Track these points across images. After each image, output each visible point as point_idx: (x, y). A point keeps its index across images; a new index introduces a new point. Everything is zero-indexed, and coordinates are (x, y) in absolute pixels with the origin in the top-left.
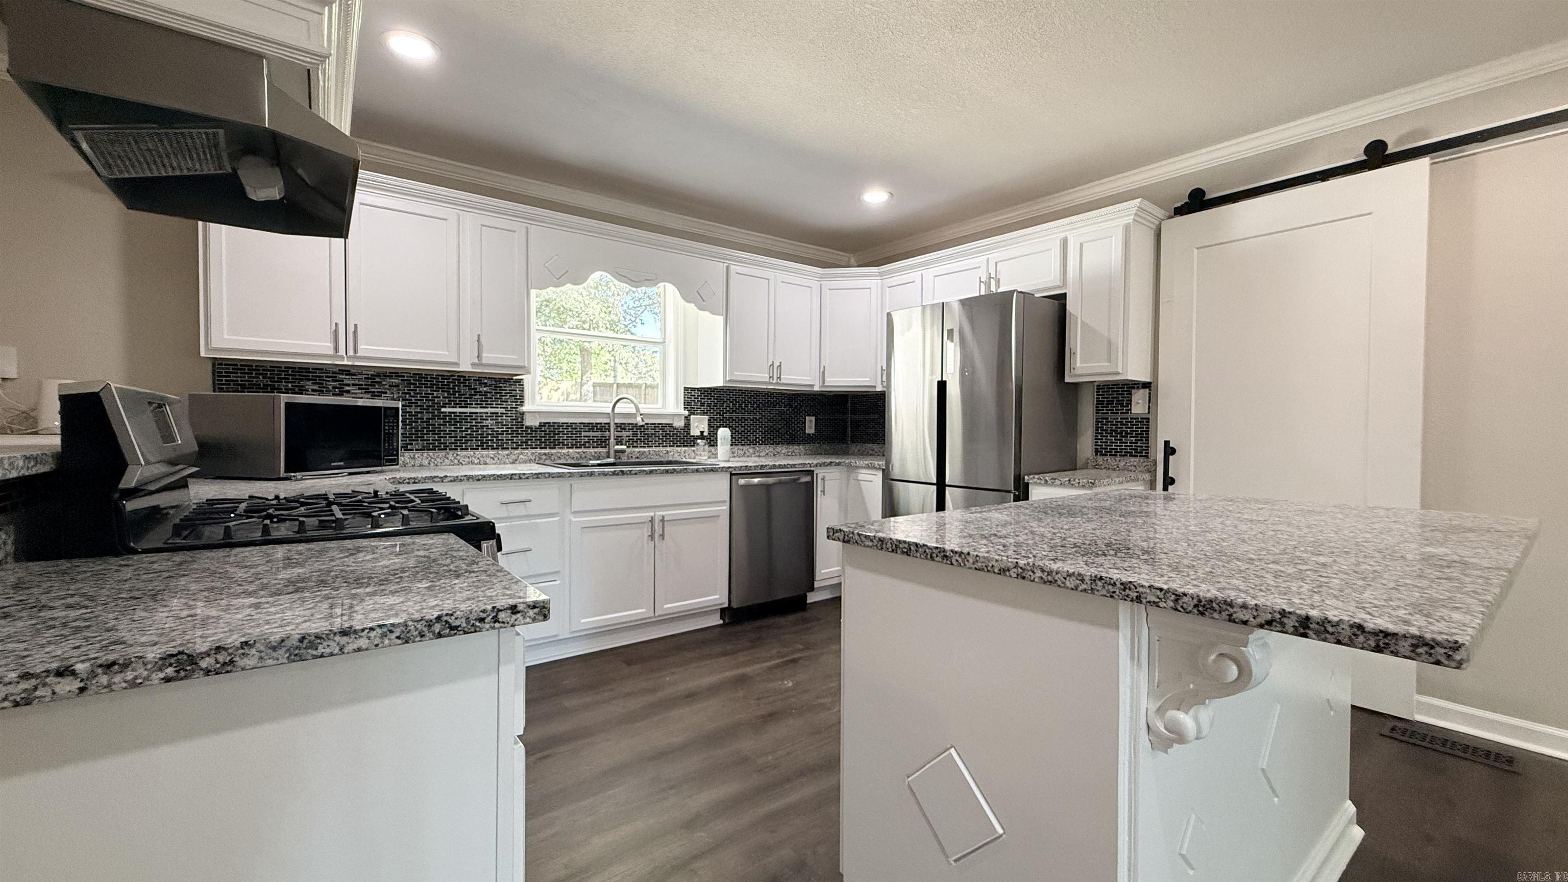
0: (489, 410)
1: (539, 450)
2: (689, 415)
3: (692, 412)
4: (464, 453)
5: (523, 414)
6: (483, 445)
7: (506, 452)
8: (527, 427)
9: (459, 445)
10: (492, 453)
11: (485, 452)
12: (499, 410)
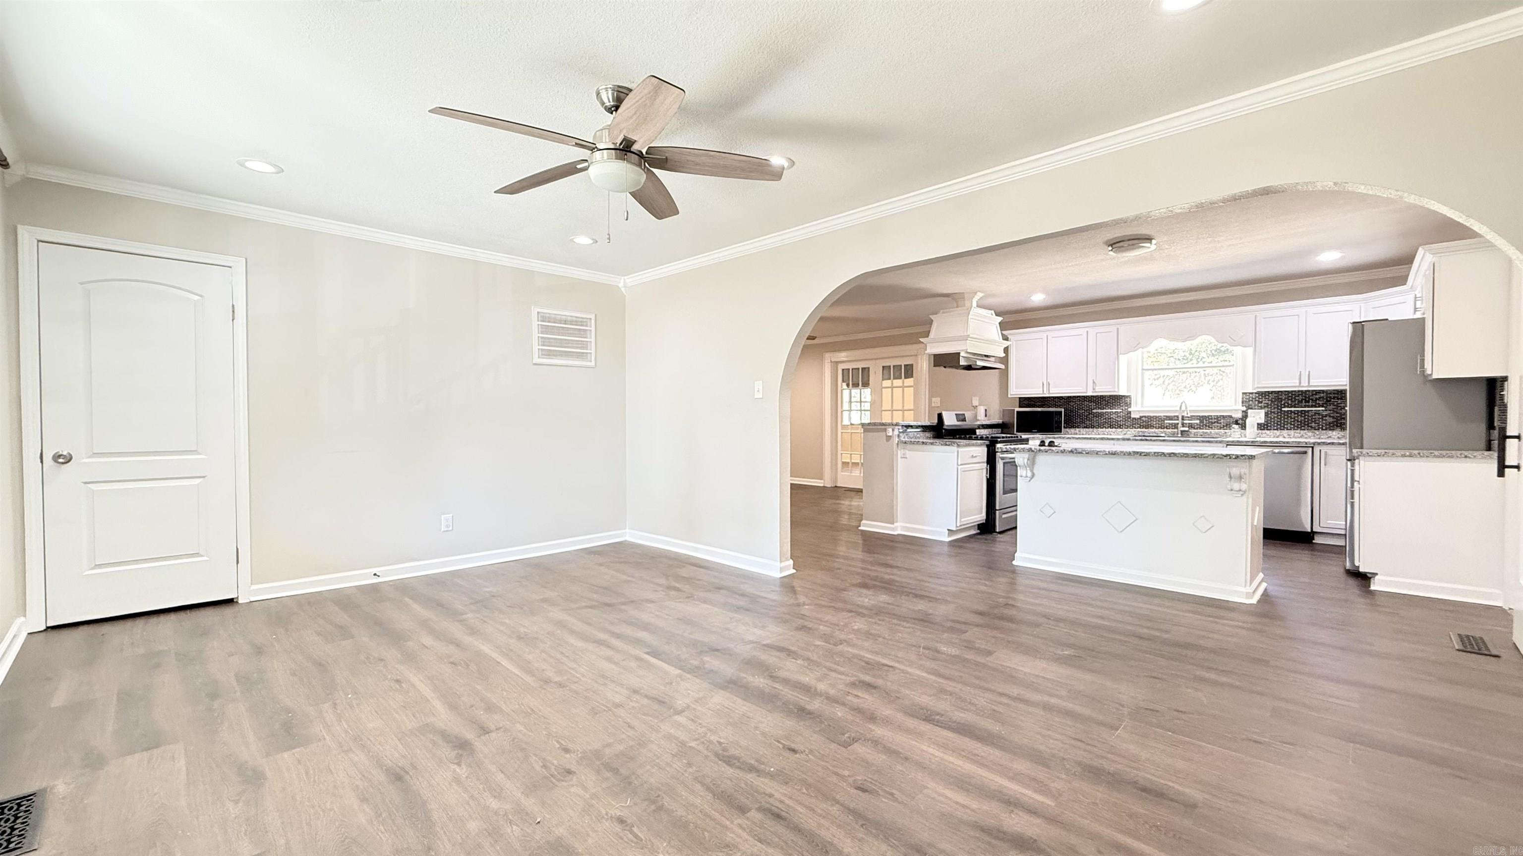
0: (1114, 411)
1: (1139, 430)
2: (1247, 410)
3: (1249, 408)
4: (1102, 430)
5: (1130, 412)
6: (1111, 427)
7: (1121, 430)
8: (1133, 418)
9: (1100, 426)
10: (1114, 430)
11: (1110, 430)
12: (1119, 411)
